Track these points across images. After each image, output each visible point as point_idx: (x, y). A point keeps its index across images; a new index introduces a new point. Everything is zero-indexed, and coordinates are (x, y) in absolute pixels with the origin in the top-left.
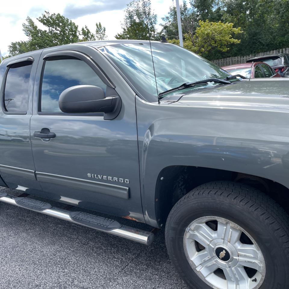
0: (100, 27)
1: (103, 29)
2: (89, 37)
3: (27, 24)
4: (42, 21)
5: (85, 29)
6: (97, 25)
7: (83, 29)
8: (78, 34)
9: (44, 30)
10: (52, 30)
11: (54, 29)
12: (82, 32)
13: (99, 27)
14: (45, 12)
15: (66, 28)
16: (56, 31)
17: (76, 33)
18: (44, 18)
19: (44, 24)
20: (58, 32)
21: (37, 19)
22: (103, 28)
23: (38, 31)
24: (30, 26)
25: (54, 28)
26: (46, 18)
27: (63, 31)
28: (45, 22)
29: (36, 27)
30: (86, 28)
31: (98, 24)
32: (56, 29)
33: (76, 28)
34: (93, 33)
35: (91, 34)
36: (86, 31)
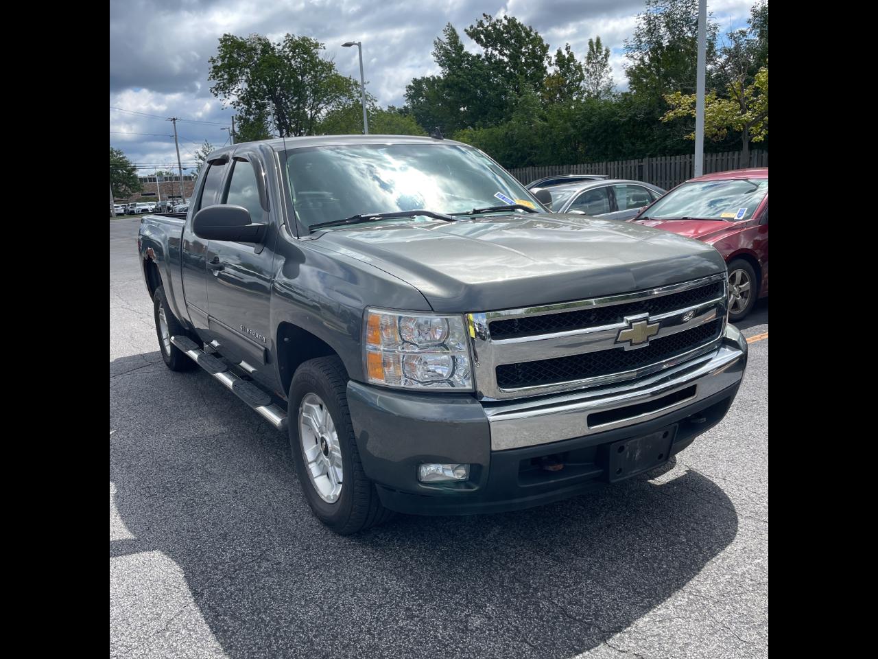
0: (597, 49)
1: (604, 53)
2: (571, 71)
3: (445, 39)
4: (474, 35)
5: (564, 52)
6: (591, 43)
7: (559, 53)
8: (546, 63)
9: (475, 55)
10: (492, 54)
11: (496, 53)
12: (556, 58)
13: (595, 47)
14: (484, 15)
15: (523, 50)
16: (499, 57)
17: (541, 60)
18: (478, 27)
19: (479, 41)
20: (506, 60)
21: (466, 30)
22: (604, 48)
23: (462, 57)
24: (450, 44)
25: (496, 49)
26: (483, 27)
27: (514, 58)
28: (482, 37)
29: (462, 47)
30: (567, 49)
31: (594, 41)
32: (501, 52)
33: (545, 49)
34: (580, 63)
35: (577, 64)
36: (567, 56)
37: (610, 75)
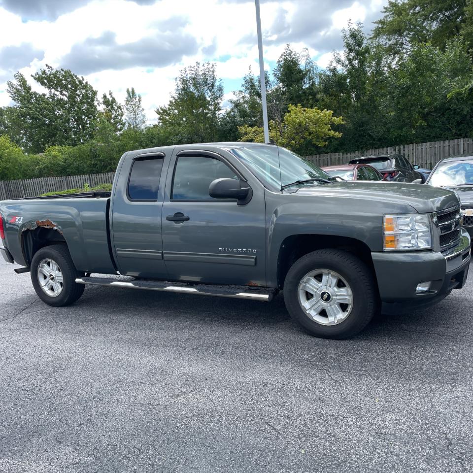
0: (133, 96)
1: (137, 99)
2: (114, 109)
3: (15, 82)
4: (40, 79)
5: (108, 97)
6: (128, 91)
7: (105, 97)
8: (96, 103)
9: (41, 94)
10: (54, 94)
11: (58, 93)
12: (103, 100)
13: (131, 94)
14: (47, 65)
15: (78, 92)
16: (60, 96)
17: (93, 101)
18: (43, 74)
19: (43, 83)
20: (66, 99)
21: (32, 76)
22: (137, 96)
23: (31, 94)
24: (20, 85)
25: (58, 91)
26: (46, 75)
27: (72, 98)
28: (45, 81)
29: (30, 88)
30: (110, 94)
31: (130, 90)
32: (61, 93)
33: (95, 93)
34: (120, 104)
35: (118, 105)
36: (111, 99)
37: (143, 113)
